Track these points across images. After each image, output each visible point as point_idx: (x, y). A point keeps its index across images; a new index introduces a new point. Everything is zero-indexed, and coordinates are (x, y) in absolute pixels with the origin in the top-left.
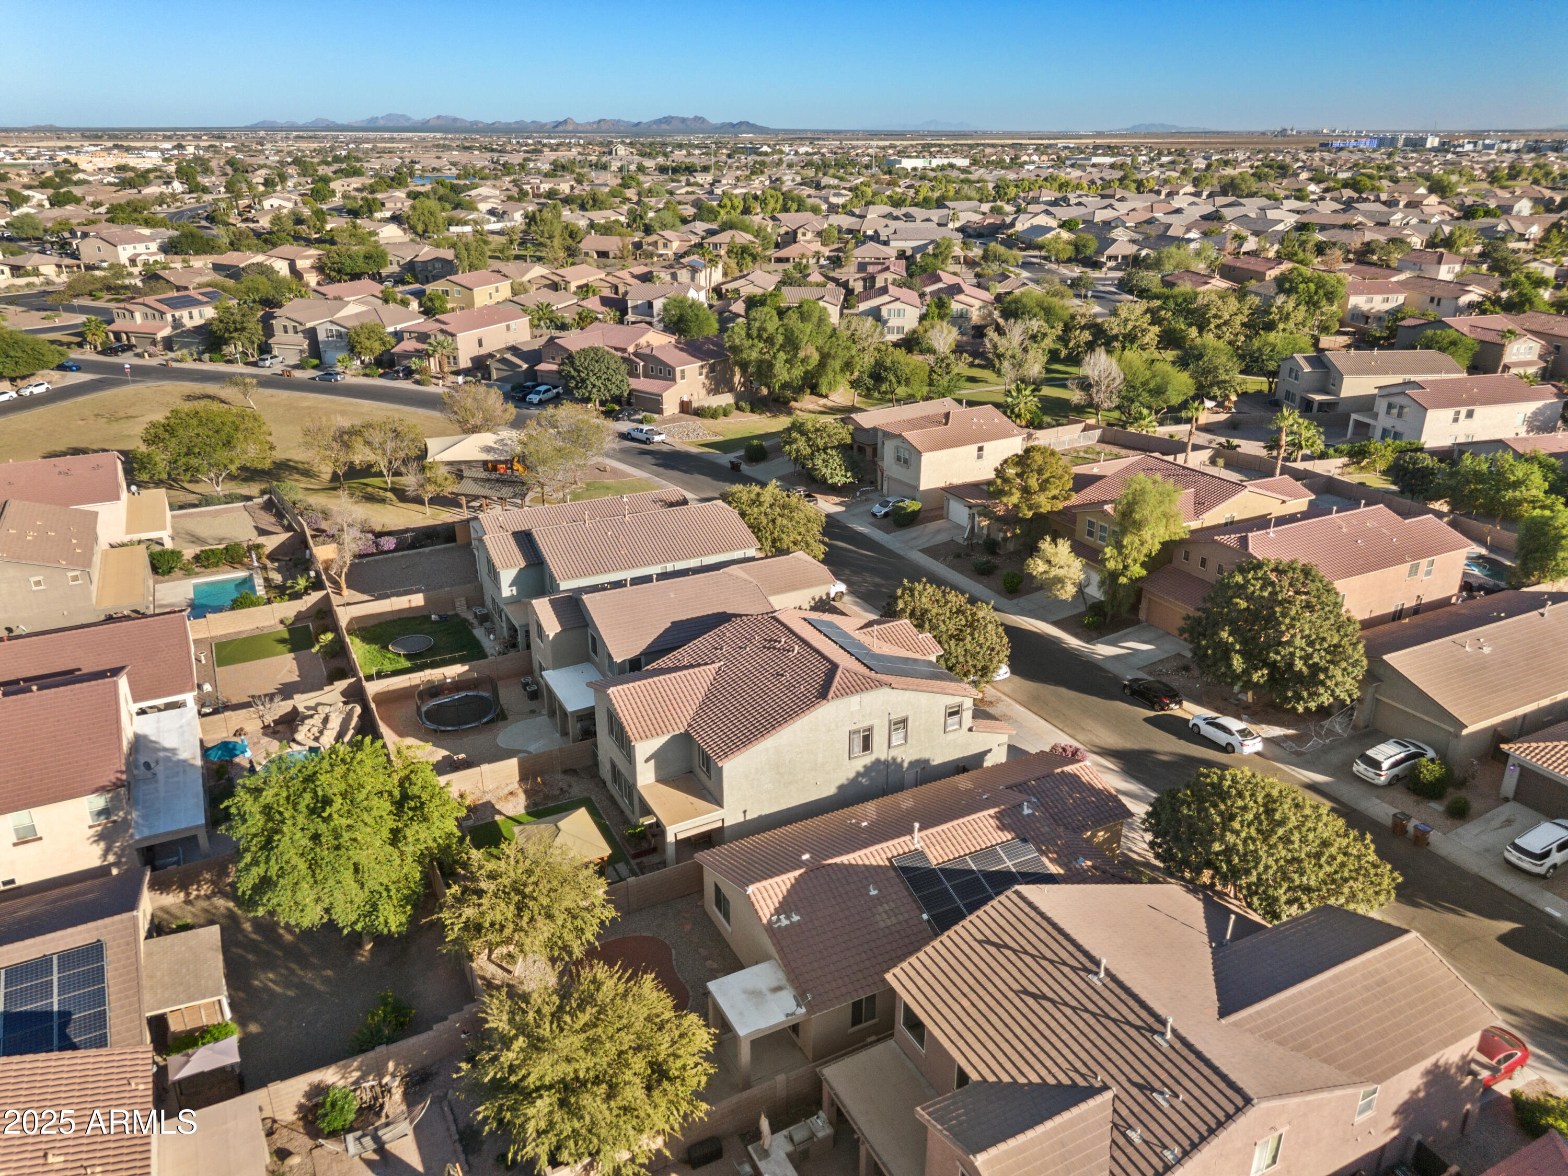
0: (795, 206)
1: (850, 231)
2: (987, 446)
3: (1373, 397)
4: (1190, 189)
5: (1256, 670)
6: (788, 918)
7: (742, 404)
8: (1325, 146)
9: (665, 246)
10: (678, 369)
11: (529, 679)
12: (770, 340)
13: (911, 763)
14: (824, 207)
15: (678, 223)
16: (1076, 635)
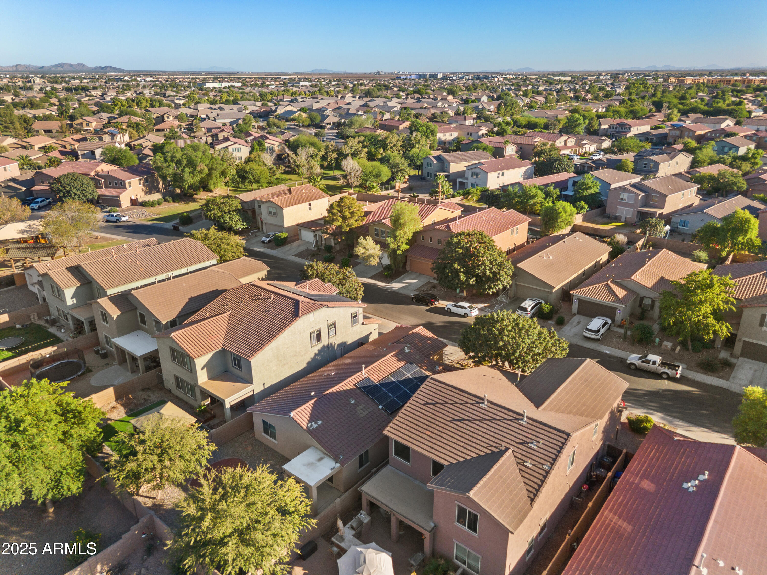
0: (158, 104)
1: (192, 116)
2: (313, 203)
3: (464, 171)
4: (350, 95)
5: (471, 279)
6: (316, 423)
7: (167, 198)
8: (398, 78)
9: (88, 125)
10: (127, 182)
11: (99, 348)
12: (179, 163)
13: (338, 345)
14: (173, 105)
15: (91, 114)
16: (382, 281)
